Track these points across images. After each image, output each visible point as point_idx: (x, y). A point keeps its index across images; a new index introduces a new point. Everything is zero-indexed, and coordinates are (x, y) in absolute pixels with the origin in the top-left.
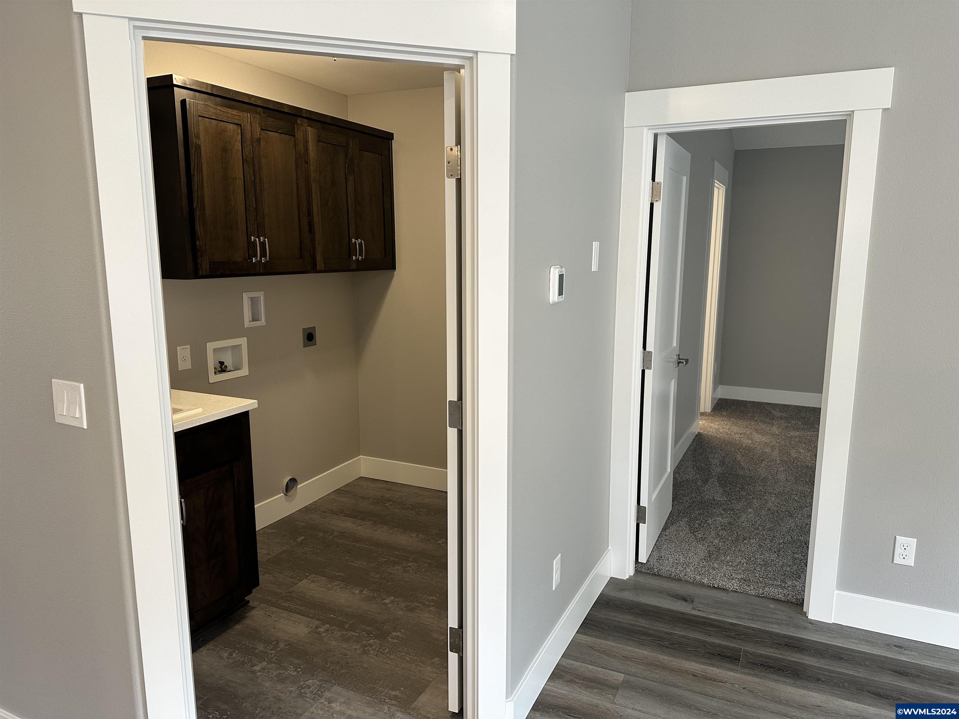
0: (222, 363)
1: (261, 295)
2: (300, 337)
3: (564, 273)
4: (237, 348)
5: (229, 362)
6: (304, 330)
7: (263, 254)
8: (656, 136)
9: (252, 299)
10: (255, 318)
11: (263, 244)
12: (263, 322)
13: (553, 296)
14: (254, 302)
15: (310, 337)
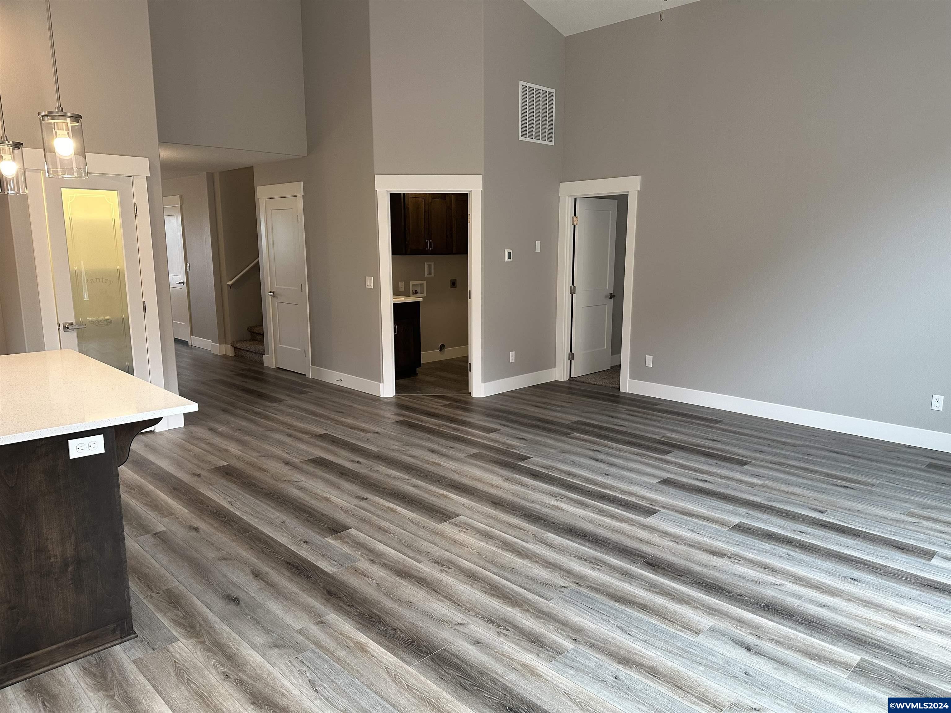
0: (416, 291)
1: (433, 264)
2: (449, 283)
3: (511, 251)
4: (422, 284)
5: (419, 291)
6: (451, 280)
7: (430, 246)
8: (575, 199)
9: (429, 265)
10: (430, 274)
11: (430, 243)
12: (433, 275)
13: (506, 259)
14: (430, 266)
15: (454, 284)
